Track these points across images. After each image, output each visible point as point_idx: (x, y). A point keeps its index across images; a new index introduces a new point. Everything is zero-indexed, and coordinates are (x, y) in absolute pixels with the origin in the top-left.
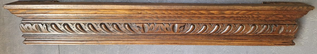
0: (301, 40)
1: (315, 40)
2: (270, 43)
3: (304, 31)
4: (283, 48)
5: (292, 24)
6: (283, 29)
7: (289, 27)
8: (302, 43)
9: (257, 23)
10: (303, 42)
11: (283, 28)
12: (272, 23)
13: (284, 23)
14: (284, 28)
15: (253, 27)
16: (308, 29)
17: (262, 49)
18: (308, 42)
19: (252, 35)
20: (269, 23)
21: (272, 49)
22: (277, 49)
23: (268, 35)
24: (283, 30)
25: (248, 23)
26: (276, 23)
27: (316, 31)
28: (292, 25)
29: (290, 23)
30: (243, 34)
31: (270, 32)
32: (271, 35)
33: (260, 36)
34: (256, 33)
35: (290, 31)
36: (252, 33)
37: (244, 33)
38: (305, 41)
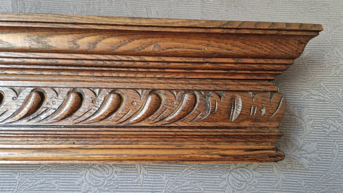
0: (301, 154)
1: (335, 151)
2: (206, 151)
3: (302, 128)
4: (255, 179)
5: (265, 91)
6: (241, 105)
7: (257, 99)
8: (304, 161)
9: (162, 86)
10: (306, 158)
11: (240, 100)
12: (206, 88)
13: (242, 88)
14: (243, 103)
15: (150, 99)
16: (311, 122)
17: (195, 183)
18: (319, 160)
19: (148, 125)
20: (197, 88)
21: (224, 183)
22: (239, 182)
23: (197, 124)
24: (240, 110)
25: (133, 86)
26: (218, 88)
27: (332, 126)
28: (266, 94)
29: (258, 87)
30: (121, 123)
31: (203, 116)
32: (208, 124)
33: (175, 127)
34: (161, 120)
35: (264, 111)
36: (149, 120)
37: (121, 120)
38: (308, 156)
